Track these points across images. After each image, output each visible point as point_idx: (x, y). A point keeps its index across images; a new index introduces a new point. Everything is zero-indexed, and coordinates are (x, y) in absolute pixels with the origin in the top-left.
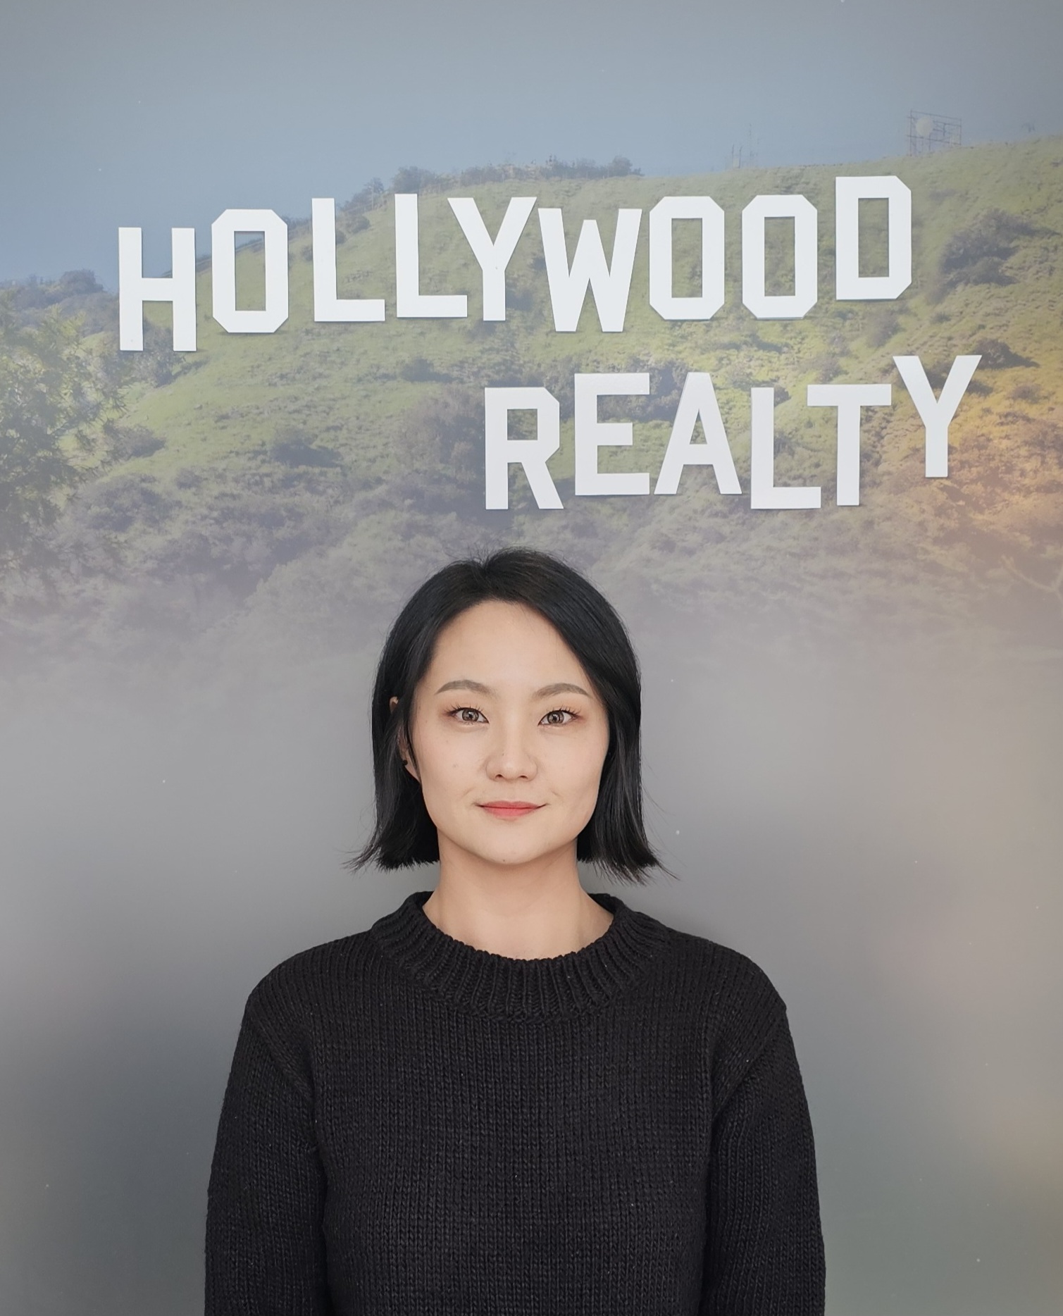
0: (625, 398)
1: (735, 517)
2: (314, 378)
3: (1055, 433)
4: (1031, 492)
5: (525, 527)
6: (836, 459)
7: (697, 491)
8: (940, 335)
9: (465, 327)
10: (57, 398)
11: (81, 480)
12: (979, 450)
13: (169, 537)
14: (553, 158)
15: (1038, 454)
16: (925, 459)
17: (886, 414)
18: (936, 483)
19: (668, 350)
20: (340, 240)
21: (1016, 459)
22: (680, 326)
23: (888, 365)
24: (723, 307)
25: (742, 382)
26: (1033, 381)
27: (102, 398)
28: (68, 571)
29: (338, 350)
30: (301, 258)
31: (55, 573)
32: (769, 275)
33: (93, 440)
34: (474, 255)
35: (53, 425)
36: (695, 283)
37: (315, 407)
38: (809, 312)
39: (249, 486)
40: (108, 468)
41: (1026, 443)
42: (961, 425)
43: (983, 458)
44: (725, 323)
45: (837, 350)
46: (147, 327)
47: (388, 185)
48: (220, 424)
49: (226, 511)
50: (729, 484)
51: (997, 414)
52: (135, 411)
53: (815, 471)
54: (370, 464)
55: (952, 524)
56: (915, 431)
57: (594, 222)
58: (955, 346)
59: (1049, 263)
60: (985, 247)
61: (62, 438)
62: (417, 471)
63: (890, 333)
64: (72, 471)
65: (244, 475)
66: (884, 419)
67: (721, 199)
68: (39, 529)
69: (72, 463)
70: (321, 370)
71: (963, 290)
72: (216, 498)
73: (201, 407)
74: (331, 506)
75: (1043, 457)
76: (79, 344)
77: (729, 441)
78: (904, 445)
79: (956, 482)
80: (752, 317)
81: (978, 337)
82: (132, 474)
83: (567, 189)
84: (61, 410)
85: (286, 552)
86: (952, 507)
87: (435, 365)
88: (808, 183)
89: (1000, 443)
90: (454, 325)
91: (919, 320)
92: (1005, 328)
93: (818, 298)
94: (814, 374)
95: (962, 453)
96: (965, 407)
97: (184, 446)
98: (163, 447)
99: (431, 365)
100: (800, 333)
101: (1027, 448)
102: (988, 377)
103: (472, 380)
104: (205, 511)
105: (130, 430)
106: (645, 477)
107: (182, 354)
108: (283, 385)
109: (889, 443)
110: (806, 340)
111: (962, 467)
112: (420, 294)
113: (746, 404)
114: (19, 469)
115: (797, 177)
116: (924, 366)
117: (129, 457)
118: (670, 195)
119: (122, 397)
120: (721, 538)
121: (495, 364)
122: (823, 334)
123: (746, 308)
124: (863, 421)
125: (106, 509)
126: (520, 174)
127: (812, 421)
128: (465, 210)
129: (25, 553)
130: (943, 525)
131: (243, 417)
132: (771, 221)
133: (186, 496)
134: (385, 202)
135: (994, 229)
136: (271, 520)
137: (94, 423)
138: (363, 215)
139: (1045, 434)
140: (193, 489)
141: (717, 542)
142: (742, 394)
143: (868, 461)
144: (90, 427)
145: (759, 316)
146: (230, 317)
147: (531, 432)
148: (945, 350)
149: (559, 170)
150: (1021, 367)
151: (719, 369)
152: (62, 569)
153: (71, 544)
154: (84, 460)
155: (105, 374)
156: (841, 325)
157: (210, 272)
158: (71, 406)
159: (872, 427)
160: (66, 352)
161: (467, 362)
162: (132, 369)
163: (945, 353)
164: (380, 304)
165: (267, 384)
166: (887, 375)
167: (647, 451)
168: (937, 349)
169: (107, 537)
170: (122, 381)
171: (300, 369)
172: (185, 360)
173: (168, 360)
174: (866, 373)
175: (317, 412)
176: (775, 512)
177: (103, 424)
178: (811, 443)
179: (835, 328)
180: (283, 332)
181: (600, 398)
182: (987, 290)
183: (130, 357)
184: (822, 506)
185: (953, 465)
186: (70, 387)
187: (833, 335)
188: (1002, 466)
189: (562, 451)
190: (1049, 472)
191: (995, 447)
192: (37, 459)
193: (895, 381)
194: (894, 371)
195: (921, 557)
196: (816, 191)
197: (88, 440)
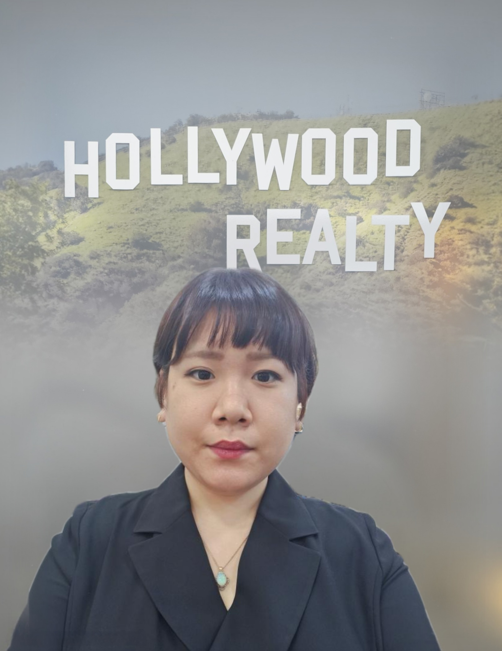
0: (289, 220)
1: (338, 275)
2: (151, 210)
3: (483, 238)
4: (472, 265)
6: (384, 249)
7: (321, 263)
8: (432, 193)
9: (218, 188)
10: (37, 218)
11: (48, 255)
12: (449, 246)
13: (86, 281)
14: (259, 110)
16: (424, 249)
17: (407, 229)
18: (429, 260)
19: (309, 199)
20: (163, 147)
21: (465, 250)
22: (315, 188)
23: (408, 206)
24: (334, 179)
25: (342, 214)
26: (474, 214)
27: (57, 218)
28: (41, 296)
29: (162, 197)
30: (145, 155)
31: (36, 297)
32: (356, 164)
33: (53, 237)
34: (223, 155)
35: (36, 230)
36: (322, 168)
37: (151, 223)
38: (373, 182)
39: (121, 258)
40: (59, 250)
43: (450, 249)
44: (335, 187)
45: (386, 199)
46: (77, 186)
47: (184, 122)
48: (109, 231)
49: (111, 270)
50: (336, 260)
51: (457, 229)
52: (72, 225)
53: (374, 254)
54: (175, 249)
55: (436, 279)
56: (420, 237)
57: (277, 140)
58: (439, 198)
59: (483, 160)
60: (454, 152)
61: (39, 236)
62: (196, 253)
63: (410, 192)
64: (43, 251)
65: (119, 254)
67: (335, 129)
68: (29, 277)
69: (43, 248)
70: (153, 207)
71: (444, 172)
72: (107, 264)
73: (100, 223)
74: (158, 268)
75: (477, 249)
76: (46, 194)
77: (336, 240)
78: (415, 243)
79: (438, 260)
80: (347, 184)
81: (450, 194)
82: (70, 253)
83: (265, 124)
84: (39, 224)
85: (137, 288)
86: (436, 272)
87: (205, 205)
88: (374, 123)
89: (458, 243)
90: (214, 186)
92: (462, 190)
93: (378, 175)
94: (375, 210)
95: (441, 246)
96: (443, 226)
97: (93, 240)
98: (84, 240)
99: (203, 205)
100: (369, 191)
101: (470, 245)
102: (454, 212)
103: (221, 211)
104: (102, 270)
105: (69, 233)
106: (298, 256)
107: (92, 199)
108: (137, 213)
109: (408, 242)
110: (372, 195)
111: (441, 253)
112: (199, 172)
113: (344, 223)
115: (369, 120)
116: (425, 207)
117: (69, 245)
118: (312, 127)
119: (66, 218)
120: (332, 284)
121: (232, 205)
122: (379, 192)
123: (345, 180)
124: (397, 232)
125: (58, 268)
126: (244, 118)
127: (373, 231)
128: (219, 134)
129: (23, 288)
130: (432, 279)
131: (119, 227)
132: (358, 140)
133: (93, 263)
134: (183, 130)
135: (458, 144)
136: (131, 274)
137: (53, 230)
138: (174, 136)
140: (97, 260)
141: (330, 286)
142: (342, 219)
143: (399, 250)
144: (51, 232)
145: (351, 183)
146: (113, 182)
147: (247, 235)
148: (434, 200)
149: (262, 116)
150: (469, 208)
151: (332, 207)
152: (39, 295)
153: (43, 284)
154: (49, 246)
155: (58, 208)
156: (387, 188)
157: (105, 161)
158: (43, 222)
159: (401, 235)
160: (41, 198)
161: (219, 203)
162: (70, 205)
163: (434, 201)
164: (181, 176)
165: (130, 213)
166: (408, 211)
167: (299, 244)
168: (430, 199)
169: (59, 281)
170: (66, 211)
171: (144, 206)
172: (93, 201)
173: (86, 202)
174: (398, 210)
175: (152, 226)
176: (356, 272)
177: (57, 230)
178: (373, 242)
179: (385, 189)
180: (137, 189)
181: (278, 220)
182: (454, 173)
183: (69, 200)
184: (377, 270)
185: (436, 252)
186: (42, 213)
187: (384, 193)
188: (459, 253)
189: (261, 244)
190: (480, 256)
191: (456, 244)
192: (28, 246)
193: (411, 214)
194: (411, 209)
195: (421, 294)
196: (378, 126)
197: (51, 237)
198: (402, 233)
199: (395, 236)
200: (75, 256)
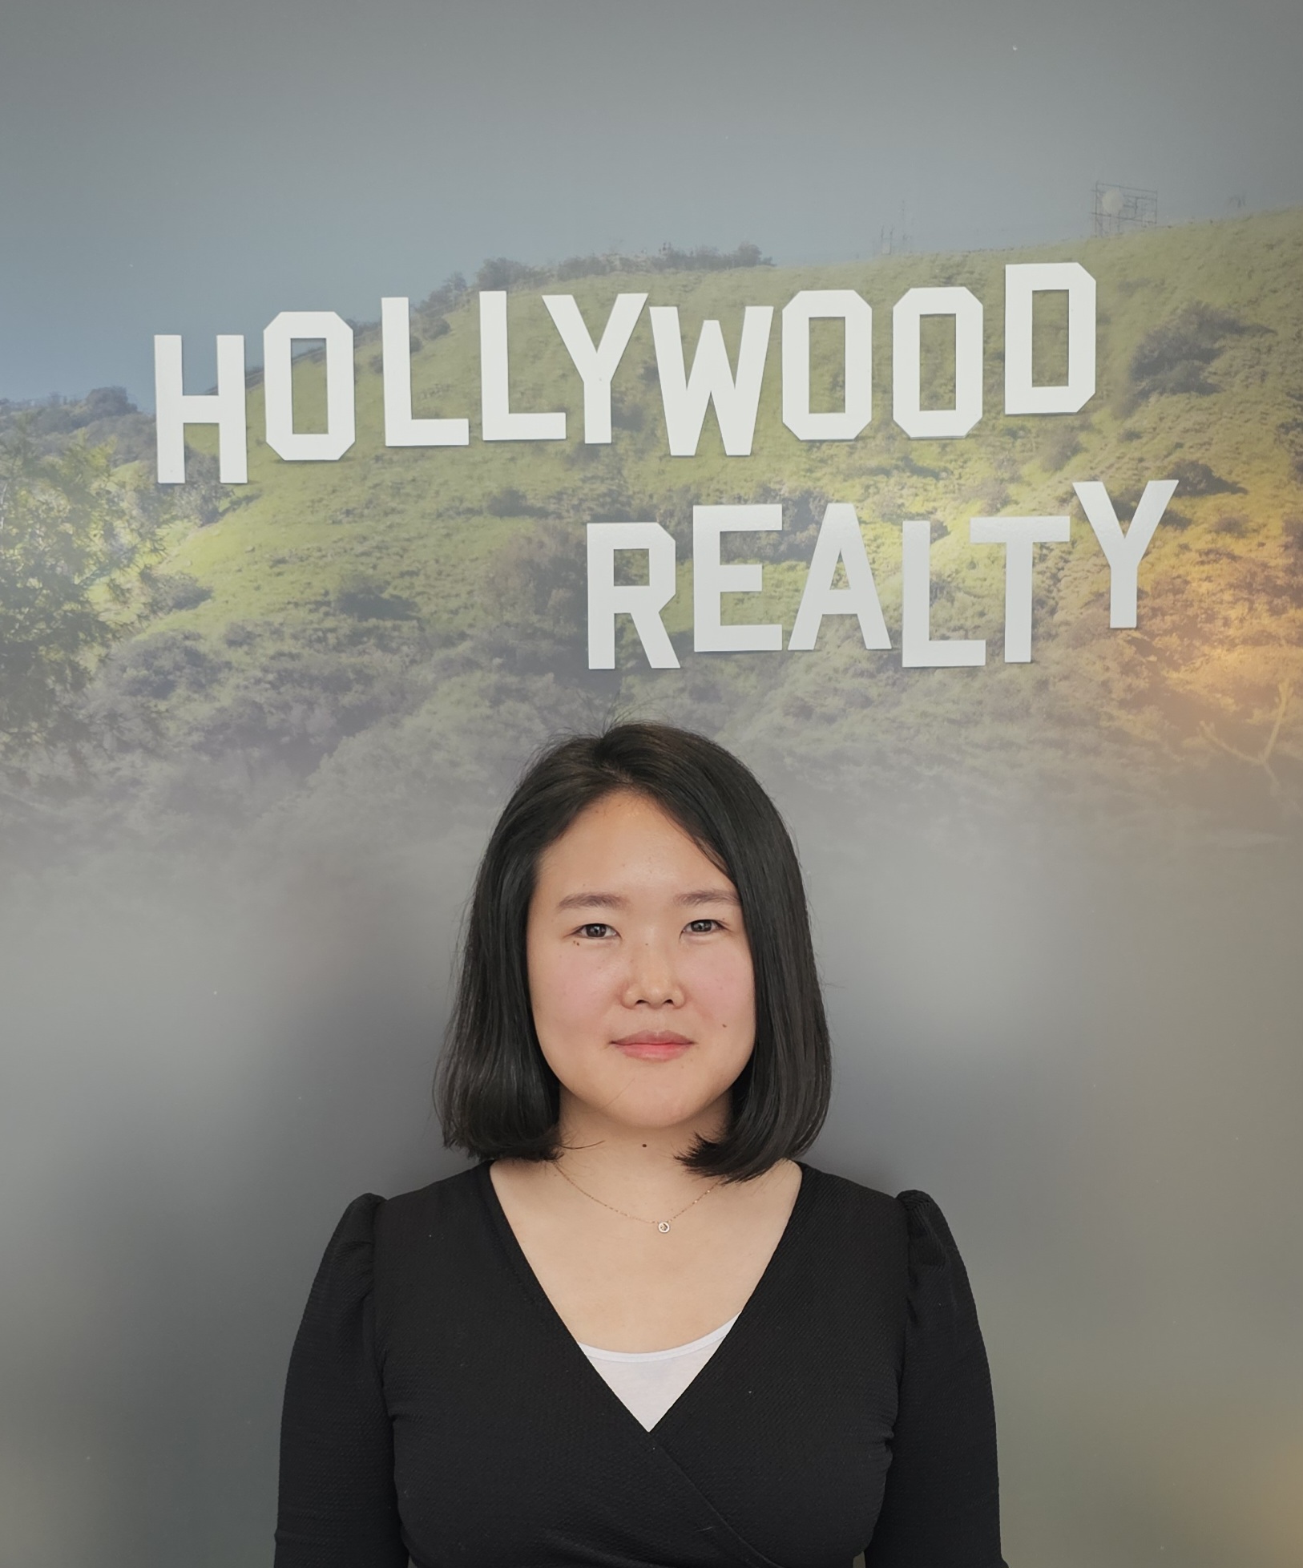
0: (754, 535)
1: (883, 676)
2: (386, 514)
3: (1266, 573)
4: (1236, 645)
5: (634, 691)
6: (1004, 606)
7: (839, 647)
8: (1128, 456)
9: (563, 452)
10: (85, 540)
11: (115, 638)
12: (1175, 595)
13: (217, 705)
14: (667, 246)
15: (1245, 599)
16: (1109, 605)
17: (1063, 552)
18: (1123, 634)
19: (805, 476)
20: (415, 347)
21: (1219, 606)
22: (819, 448)
23: (1066, 493)
24: (870, 425)
25: (892, 515)
26: (1240, 511)
27: (138, 540)
28: (100, 745)
29: (414, 480)
30: (369, 369)
31: (86, 748)
32: (925, 384)
33: (128, 589)
34: (574, 364)
35: (81, 573)
36: (838, 395)
38: (972, 429)
39: (310, 643)
40: (145, 624)
41: (1231, 586)
42: (1153, 565)
43: (1179, 604)
44: (872, 444)
45: (1006, 476)
46: (189, 454)
47: (471, 280)
48: (276, 570)
49: (284, 674)
50: (877, 638)
51: (1196, 551)
52: (177, 556)
53: (977, 621)
54: (451, 616)
55: (1142, 684)
56: (1099, 572)
57: (716, 323)
58: (1147, 468)
59: (1261, 367)
60: (1184, 348)
61: (91, 588)
62: (508, 624)
63: (1069, 454)
64: (103, 627)
65: (304, 631)
66: (1061, 557)
67: (868, 293)
68: (67, 696)
69: (103, 617)
70: (393, 505)
71: (1158, 401)
72: (273, 658)
73: (253, 550)
74: (407, 667)
75: (1251, 602)
76: (109, 475)
77: (877, 585)
78: (1085, 590)
79: (1146, 633)
80: (904, 436)
81: (1174, 458)
82: (174, 630)
83: (684, 282)
84: (89, 555)
85: (352, 721)
86: (1141, 664)
87: (528, 497)
88: (972, 273)
89: (1200, 586)
90: (550, 448)
91: (1104, 438)
92: (1207, 447)
93: (984, 412)
94: (978, 505)
95: (1154, 598)
96: (1158, 543)
97: (234, 596)
98: (210, 597)
99: (524, 497)
100: (962, 455)
101: (1232, 592)
102: (1186, 507)
103: (571, 514)
104: (259, 674)
105: (171, 578)
106: (777, 629)
108: (350, 523)
109: (1068, 587)
110: (969, 464)
111: (1154, 616)
112: (511, 411)
113: (897, 540)
114: (42, 625)
115: (958, 266)
116: (1109, 493)
117: (170, 610)
118: (807, 289)
119: (161, 539)
120: (867, 702)
121: (599, 496)
122: (990, 456)
123: (897, 425)
124: (1036, 561)
125: (144, 672)
126: (629, 266)
127: (975, 561)
128: (563, 309)
129: (51, 725)
130: (1130, 685)
131: (302, 561)
132: (928, 319)
133: (236, 655)
134: (468, 301)
135: (1196, 326)
136: (336, 684)
137: (129, 570)
138: (444, 317)
140: (245, 648)
141: (863, 707)
142: (892, 529)
143: (1043, 608)
144: (124, 575)
145: (912, 435)
146: (286, 442)
147: (641, 577)
148: (1135, 475)
149: (675, 260)
150: (1227, 494)
151: (865, 499)
152: (95, 743)
153: (105, 713)
154: (117, 614)
155: (141, 511)
156: (1010, 445)
157: (263, 386)
158: (101, 550)
159: (1047, 568)
160: (95, 486)
161: (565, 493)
162: (172, 505)
163: (1134, 477)
164: (463, 424)
165: (331, 522)
166: (1065, 504)
167: (780, 598)
168: (1125, 473)
169: (146, 705)
170: (161, 520)
171: (369, 504)
172: (234, 494)
173: (214, 494)
174: (1040, 503)
175: (389, 555)
176: (931, 670)
177: (139, 571)
178: (974, 587)
179: (1004, 449)
180: (349, 459)
181: (723, 535)
182: (1187, 401)
183: (170, 491)
184: (987, 663)
185: (1143, 613)
186: (100, 527)
187: (1001, 458)
188: (1202, 614)
189: (678, 598)
190: (1258, 621)
191: (1194, 591)
192: (62, 613)
193: (1074, 512)
194: (1074, 499)
195: (1104, 723)
196: (982, 282)
197: (122, 590)
199: (1033, 572)
200: (187, 638)
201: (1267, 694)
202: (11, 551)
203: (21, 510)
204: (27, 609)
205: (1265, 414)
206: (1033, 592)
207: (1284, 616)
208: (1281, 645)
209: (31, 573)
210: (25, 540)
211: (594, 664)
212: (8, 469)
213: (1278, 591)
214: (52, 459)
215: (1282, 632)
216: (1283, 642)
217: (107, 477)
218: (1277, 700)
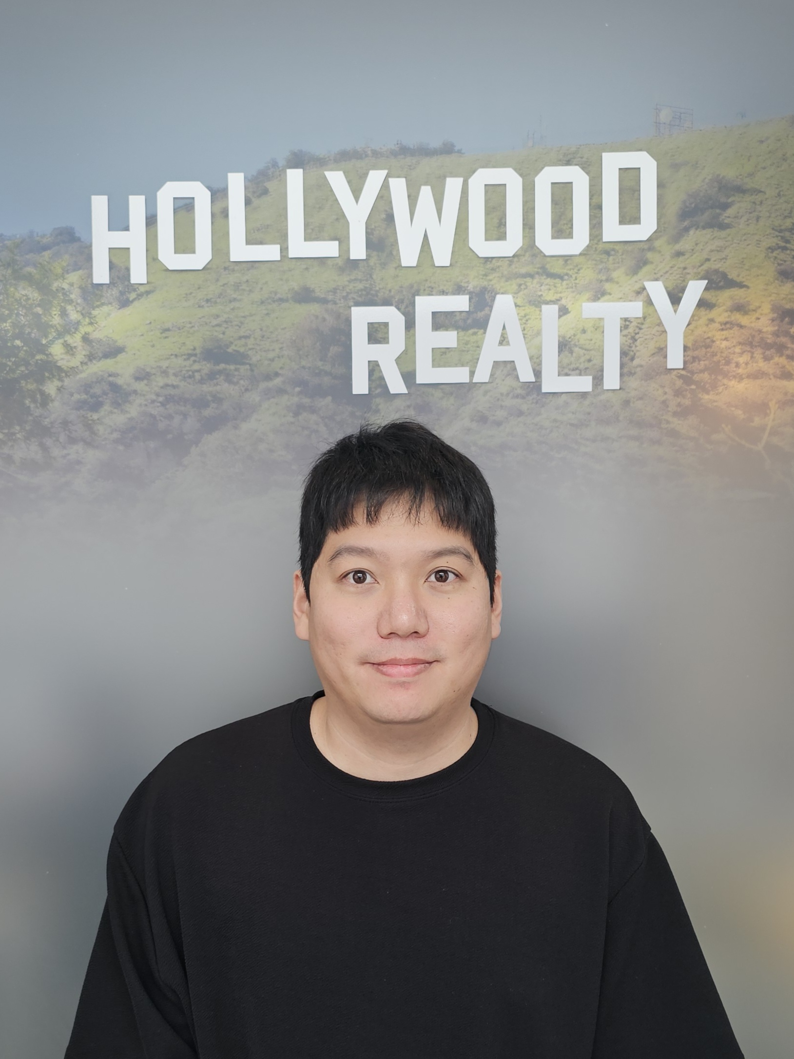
0: (452, 313)
1: (531, 397)
2: (230, 301)
3: (761, 336)
4: (743, 379)
5: (380, 407)
6: (603, 356)
7: (503, 380)
8: (678, 266)
9: (337, 264)
10: (49, 317)
11: (67, 376)
12: (706, 348)
13: (128, 416)
14: (399, 142)
15: (749, 351)
16: (666, 355)
17: (639, 323)
18: (675, 372)
19: (482, 279)
20: (248, 202)
21: (733, 355)
22: (491, 262)
23: (640, 288)
24: (521, 248)
25: (535, 301)
26: (745, 299)
27: (82, 317)
28: (58, 440)
29: (247, 281)
30: (220, 215)
31: (48, 442)
32: (554, 224)
33: (75, 347)
34: (343, 212)
35: (46, 337)
36: (502, 230)
37: (231, 322)
38: (583, 251)
39: (184, 378)
40: (85, 367)
41: (740, 343)
42: (693, 331)
43: (709, 354)
44: (523, 259)
45: (604, 278)
46: (112, 266)
47: (281, 163)
48: (164, 335)
49: (169, 397)
50: (526, 375)
51: (719, 323)
52: (104, 327)
53: (587, 365)
54: (270, 362)
55: (687, 402)
56: (660, 335)
57: (429, 188)
58: (688, 274)
59: (756, 213)
61: (52, 346)
62: (304, 367)
63: (642, 264)
64: (60, 369)
65: (181, 371)
66: (637, 327)
67: (520, 170)
68: (37, 410)
69: (60, 364)
70: (235, 296)
71: (694, 233)
72: (162, 387)
73: (150, 323)
74: (243, 393)
75: (752, 353)
77: (526, 343)
78: (652, 346)
79: (690, 372)
80: (542, 255)
82: (102, 371)
83: (410, 165)
84: (52, 326)
85: (211, 425)
86: (686, 390)
87: (316, 292)
88: (582, 158)
89: (721, 344)
90: (329, 262)
91: (662, 255)
92: (724, 260)
93: (590, 240)
94: (587, 295)
95: (694, 350)
96: (696, 318)
97: (139, 350)
98: (125, 352)
99: (313, 291)
100: (577, 266)
101: (740, 347)
102: (712, 296)
103: (342, 302)
104: (154, 397)
105: (101, 340)
106: (466, 370)
107: (137, 286)
108: (208, 307)
109: (641, 344)
110: (581, 271)
111: (694, 361)
112: (305, 240)
113: (538, 317)
114: (23, 368)
115: (574, 153)
116: (666, 288)
117: (100, 359)
118: (483, 167)
119: (95, 317)
120: (521, 413)
121: (358, 289)
122: (594, 266)
123: (538, 248)
124: (622, 329)
125: (84, 396)
126: (376, 154)
127: (586, 329)
128: (337, 180)
129: (28, 427)
130: (679, 403)
131: (180, 330)
132: (556, 185)
133: (140, 386)
134: (280, 175)
135: (717, 189)
136: (200, 403)
137: (75, 335)
138: (265, 184)
139: (753, 337)
140: (145, 382)
141: (518, 416)
142: (535, 310)
143: (626, 357)
144: (72, 338)
145: (547, 254)
146: (170, 259)
147: (384, 339)
148: (681, 277)
149: (404, 151)
150: (736, 288)
151: (519, 292)
152: (54, 438)
153: (61, 421)
154: (68, 361)
155: (83, 300)
156: (606, 260)
157: (157, 226)
158: (59, 324)
159: (629, 333)
160: (55, 285)
161: (339, 289)
162: (101, 296)
163: (681, 279)
164: (278, 247)
165: (197, 306)
166: (639, 295)
167: (468, 351)
168: (675, 276)
169: (85, 416)
170: (95, 305)
171: (220, 296)
172: (139, 289)
173: (127, 290)
174: (624, 294)
175: (232, 326)
176: (559, 394)
177: (81, 335)
178: (585, 345)
179: (602, 262)
180: (208, 269)
181: (433, 313)
182: (712, 234)
183: (99, 287)
184: (593, 390)
185: (687, 359)
186: (58, 310)
187: (601, 267)
188: (723, 360)
189: (407, 351)
190: (756, 364)
191: (718, 347)
192: (35, 361)
193: (645, 300)
194: (645, 291)
195: (664, 426)
196: (588, 163)
197: (71, 347)
198: (631, 330)
199: (621, 335)
200: (110, 375)
201: (762, 408)
202: (5, 324)
203: (11, 299)
204: (14, 359)
205: (759, 241)
206: (621, 347)
207: (772, 361)
208: (770, 379)
209: (16, 336)
210: (13, 318)
211: (355, 391)
212: (3, 275)
213: (767, 346)
214: (30, 269)
215: (771, 371)
216: (772, 377)
217: (63, 280)
218: (768, 411)
